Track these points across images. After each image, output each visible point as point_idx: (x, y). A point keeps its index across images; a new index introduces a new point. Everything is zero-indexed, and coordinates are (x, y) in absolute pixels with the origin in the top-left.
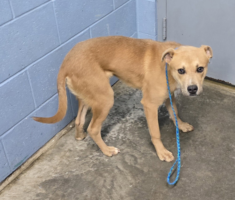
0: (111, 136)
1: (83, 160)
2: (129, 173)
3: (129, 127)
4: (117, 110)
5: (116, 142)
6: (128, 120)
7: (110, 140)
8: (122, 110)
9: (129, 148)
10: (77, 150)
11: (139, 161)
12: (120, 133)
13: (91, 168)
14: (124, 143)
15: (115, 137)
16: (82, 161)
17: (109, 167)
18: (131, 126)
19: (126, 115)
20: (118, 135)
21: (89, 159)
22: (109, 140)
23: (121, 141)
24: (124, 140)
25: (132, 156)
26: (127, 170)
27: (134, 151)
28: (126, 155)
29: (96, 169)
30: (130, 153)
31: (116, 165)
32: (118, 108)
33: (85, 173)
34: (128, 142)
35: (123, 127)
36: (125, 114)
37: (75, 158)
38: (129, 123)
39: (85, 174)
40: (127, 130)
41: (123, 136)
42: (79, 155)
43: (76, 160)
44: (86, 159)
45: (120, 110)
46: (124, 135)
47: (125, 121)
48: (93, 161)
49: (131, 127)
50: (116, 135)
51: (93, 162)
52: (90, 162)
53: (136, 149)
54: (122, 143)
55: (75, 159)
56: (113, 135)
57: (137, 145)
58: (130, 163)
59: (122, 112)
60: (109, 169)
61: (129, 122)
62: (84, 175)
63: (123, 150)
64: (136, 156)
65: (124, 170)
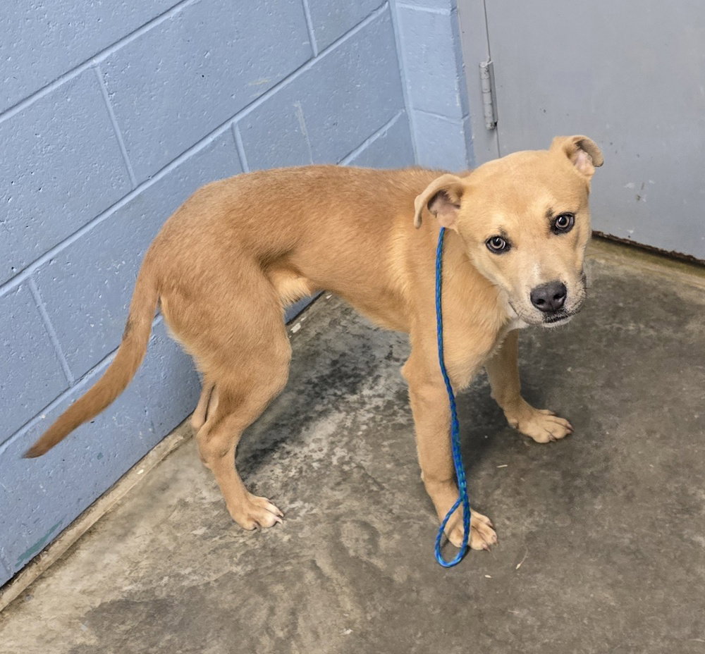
0: (310, 454)
1: (216, 539)
2: (346, 586)
3: (367, 424)
4: (338, 366)
5: (321, 476)
6: (366, 399)
7: (305, 468)
8: (352, 366)
9: (357, 499)
10: (203, 504)
11: (383, 542)
12: (337, 446)
13: (238, 564)
14: (344, 480)
15: (320, 461)
16: (214, 539)
17: (290, 564)
18: (373, 419)
19: (363, 384)
20: (331, 453)
21: (235, 534)
22: (301, 471)
23: (336, 473)
24: (346, 468)
25: (365, 525)
26: (342, 573)
27: (373, 508)
28: (344, 522)
29: (249, 568)
30: (360, 516)
31: (309, 558)
32: (342, 358)
33: (216, 581)
34: (356, 476)
35: (348, 423)
36: (358, 379)
37: (195, 528)
38: (368, 411)
39: (216, 585)
40: (360, 433)
41: (344, 457)
42: (207, 519)
43: (195, 535)
44: (227, 533)
45: (346, 366)
46: (350, 450)
47: (356, 405)
48: (244, 542)
49: (372, 425)
50: (325, 451)
51: (245, 544)
52: (237, 545)
53: (377, 502)
54: (339, 479)
55: (195, 532)
56: (316, 452)
57: (382, 488)
58: (356, 551)
59: (350, 373)
60: (288, 568)
61: (368, 407)
62: (212, 588)
63: (337, 503)
64: (378, 525)
65: (335, 575)
